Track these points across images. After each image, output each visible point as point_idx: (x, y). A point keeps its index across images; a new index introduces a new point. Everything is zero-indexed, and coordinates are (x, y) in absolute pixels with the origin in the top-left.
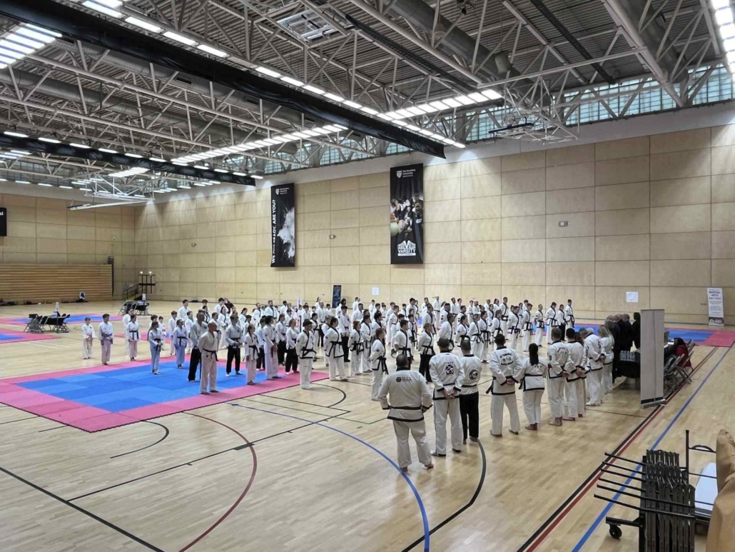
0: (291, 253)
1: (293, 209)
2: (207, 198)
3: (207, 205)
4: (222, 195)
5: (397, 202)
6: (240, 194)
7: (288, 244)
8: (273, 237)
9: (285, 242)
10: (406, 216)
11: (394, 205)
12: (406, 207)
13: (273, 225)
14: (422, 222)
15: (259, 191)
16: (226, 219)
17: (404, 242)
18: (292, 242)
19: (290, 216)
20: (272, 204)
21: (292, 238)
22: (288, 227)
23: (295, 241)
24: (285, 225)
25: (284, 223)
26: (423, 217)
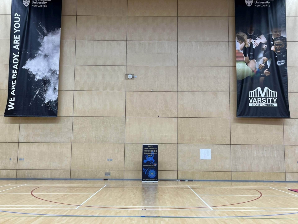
5: (245, 37)
8: (11, 68)
10: (261, 55)
11: (241, 40)
12: (261, 44)
13: (12, 51)
14: (286, 64)
17: (259, 88)
20: (13, 20)
21: (53, 72)
22: (46, 56)
23: (59, 78)
24: (40, 52)
25: (38, 49)
26: (285, 59)
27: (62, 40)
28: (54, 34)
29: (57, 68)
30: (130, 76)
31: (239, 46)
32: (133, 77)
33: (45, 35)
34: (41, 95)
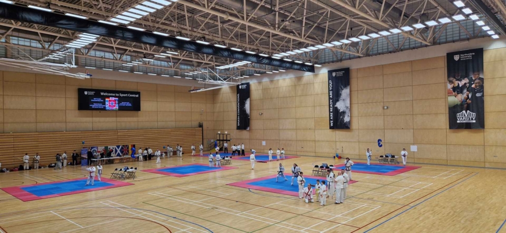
0: (347, 119)
1: (349, 87)
2: (272, 81)
3: (271, 86)
4: (284, 79)
5: (454, 80)
6: (299, 78)
7: (344, 113)
8: (330, 107)
9: (341, 111)
10: (465, 91)
11: (451, 82)
12: (465, 84)
13: (330, 98)
14: (483, 96)
15: (316, 75)
16: (288, 95)
17: (464, 112)
18: (348, 111)
19: (345, 92)
20: (329, 84)
21: (347, 107)
22: (343, 100)
23: (350, 110)
24: (341, 98)
25: (340, 97)
26: (483, 92)
27: (350, 91)
28: (346, 89)
29: (348, 105)
30: (386, 108)
31: (450, 86)
32: (387, 108)
33: (342, 90)
34: (343, 118)
